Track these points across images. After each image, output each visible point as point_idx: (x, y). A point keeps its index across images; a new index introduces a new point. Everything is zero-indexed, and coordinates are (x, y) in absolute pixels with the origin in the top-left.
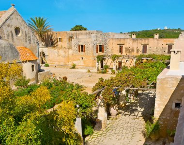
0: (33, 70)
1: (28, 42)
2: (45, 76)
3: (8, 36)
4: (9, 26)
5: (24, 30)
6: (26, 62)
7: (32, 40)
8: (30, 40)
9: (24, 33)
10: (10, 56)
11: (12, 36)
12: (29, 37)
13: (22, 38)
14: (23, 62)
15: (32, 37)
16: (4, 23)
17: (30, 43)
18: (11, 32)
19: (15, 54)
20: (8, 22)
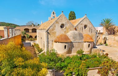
0: (89, 47)
1: (90, 32)
2: (96, 51)
3: (80, 29)
4: (81, 24)
5: (89, 26)
6: (86, 42)
7: (93, 31)
8: (92, 31)
9: (89, 28)
10: (78, 39)
11: (82, 29)
12: (92, 29)
13: (87, 30)
14: (84, 42)
15: (93, 30)
16: (79, 24)
17: (92, 33)
18: (82, 27)
19: (81, 38)
20: (81, 23)
